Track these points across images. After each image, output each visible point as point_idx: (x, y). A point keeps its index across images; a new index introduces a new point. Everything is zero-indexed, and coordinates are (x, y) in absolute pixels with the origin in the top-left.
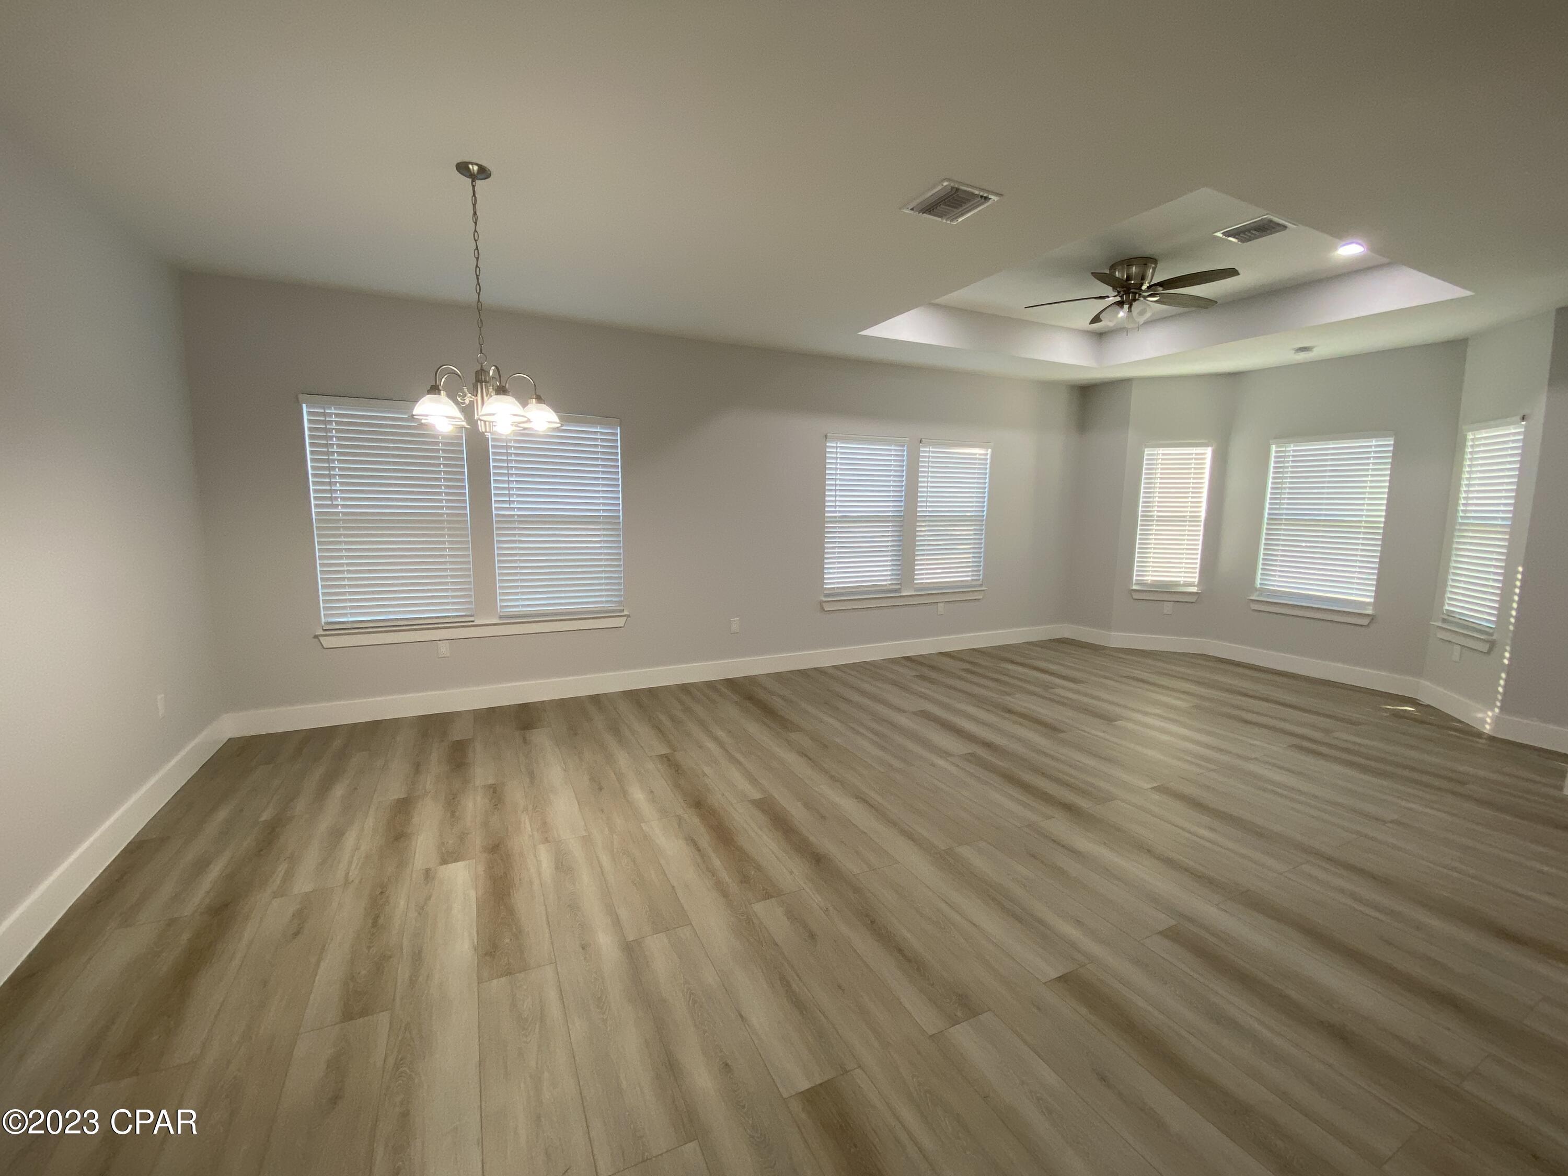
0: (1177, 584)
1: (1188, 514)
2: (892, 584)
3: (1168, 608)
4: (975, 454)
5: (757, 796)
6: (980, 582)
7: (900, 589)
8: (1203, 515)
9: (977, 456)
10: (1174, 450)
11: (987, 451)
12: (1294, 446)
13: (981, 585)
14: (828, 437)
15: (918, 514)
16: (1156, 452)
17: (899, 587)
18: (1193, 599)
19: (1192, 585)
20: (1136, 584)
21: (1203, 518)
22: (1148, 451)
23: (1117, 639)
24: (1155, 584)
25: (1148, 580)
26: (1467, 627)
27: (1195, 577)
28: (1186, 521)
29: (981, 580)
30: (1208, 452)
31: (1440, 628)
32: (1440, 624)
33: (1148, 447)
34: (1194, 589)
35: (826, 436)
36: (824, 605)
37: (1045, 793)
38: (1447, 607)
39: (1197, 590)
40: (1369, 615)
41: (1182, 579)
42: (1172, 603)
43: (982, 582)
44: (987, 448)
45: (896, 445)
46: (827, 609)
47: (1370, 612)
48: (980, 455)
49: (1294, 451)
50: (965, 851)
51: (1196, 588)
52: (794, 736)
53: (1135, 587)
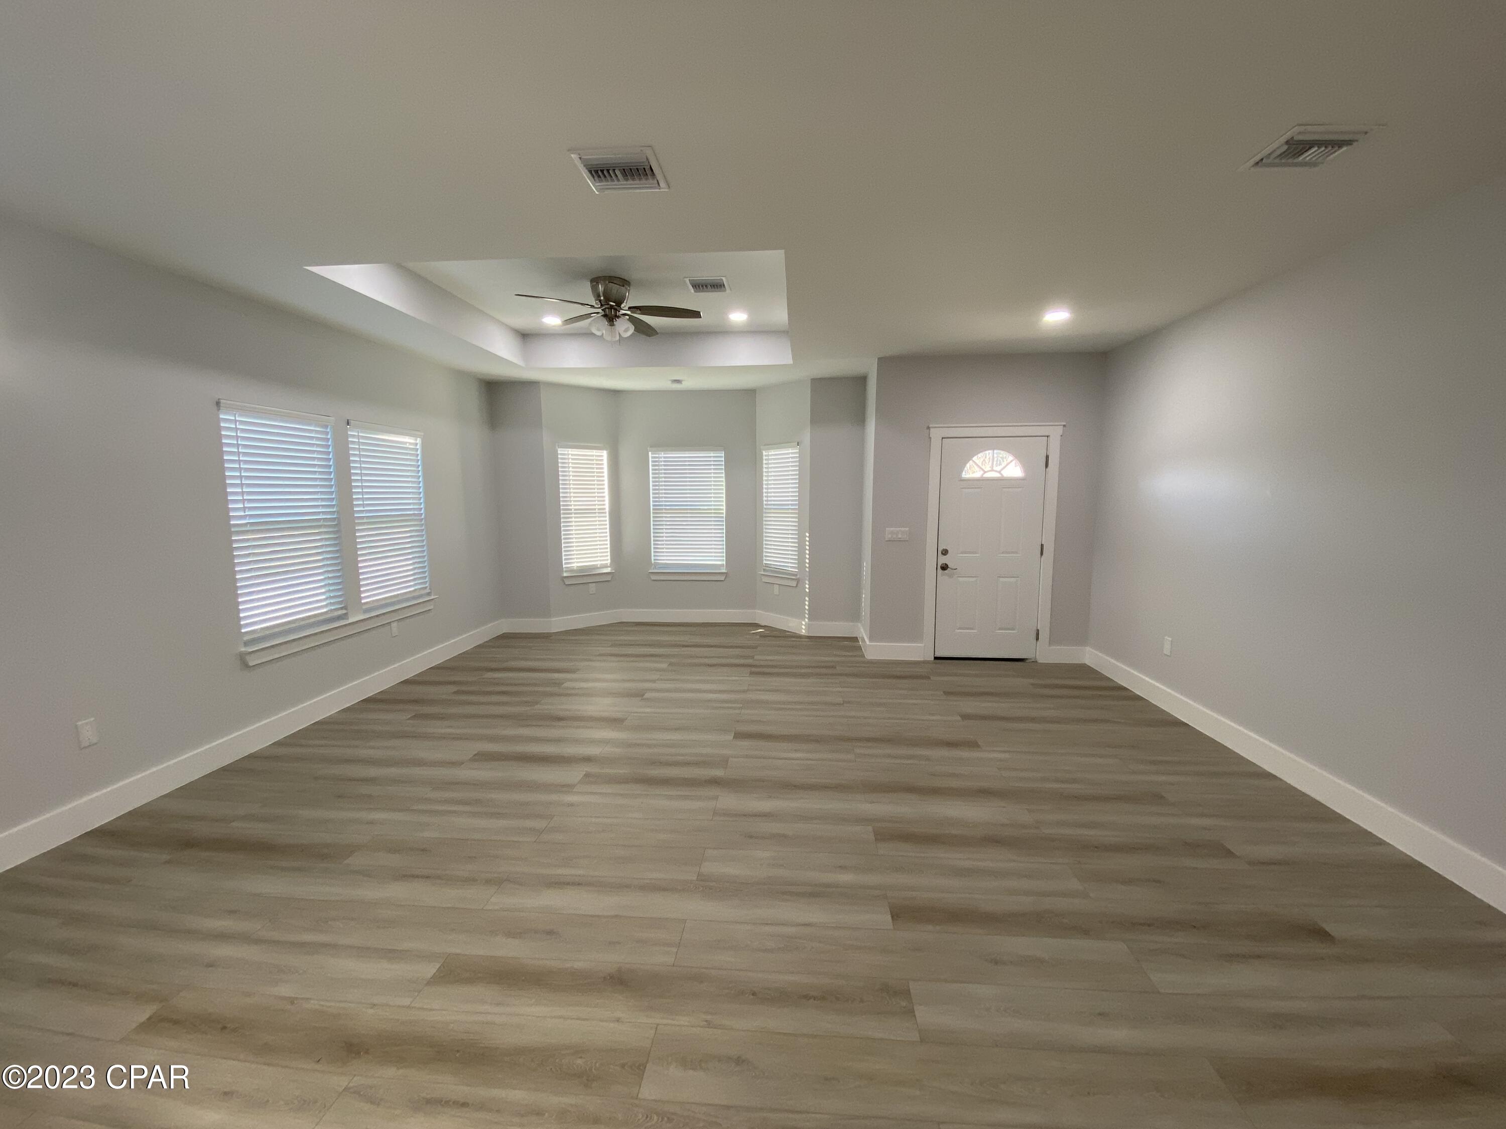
0: (595, 567)
1: (597, 507)
2: (331, 611)
3: (592, 588)
4: (406, 443)
5: (430, 970)
6: (428, 591)
7: (346, 614)
8: (607, 507)
9: (408, 445)
10: (578, 451)
11: (416, 440)
12: (664, 454)
13: (429, 594)
14: (222, 405)
15: (355, 515)
16: (566, 452)
17: (344, 611)
18: (609, 578)
19: (606, 566)
20: (566, 571)
21: (607, 510)
22: (561, 451)
23: (557, 623)
24: (581, 569)
25: (574, 567)
26: (778, 573)
27: (608, 560)
28: (595, 513)
29: (428, 588)
30: (605, 454)
31: (764, 575)
32: (763, 573)
33: (561, 448)
34: (608, 570)
35: (218, 404)
36: (248, 658)
37: (685, 779)
38: (765, 562)
39: (611, 570)
40: (725, 573)
41: (599, 563)
42: (594, 584)
43: (430, 589)
44: (416, 436)
45: (316, 426)
46: (251, 664)
47: (724, 571)
48: (410, 444)
49: (664, 457)
50: (711, 868)
51: (610, 569)
52: (357, 861)
53: (565, 575)
